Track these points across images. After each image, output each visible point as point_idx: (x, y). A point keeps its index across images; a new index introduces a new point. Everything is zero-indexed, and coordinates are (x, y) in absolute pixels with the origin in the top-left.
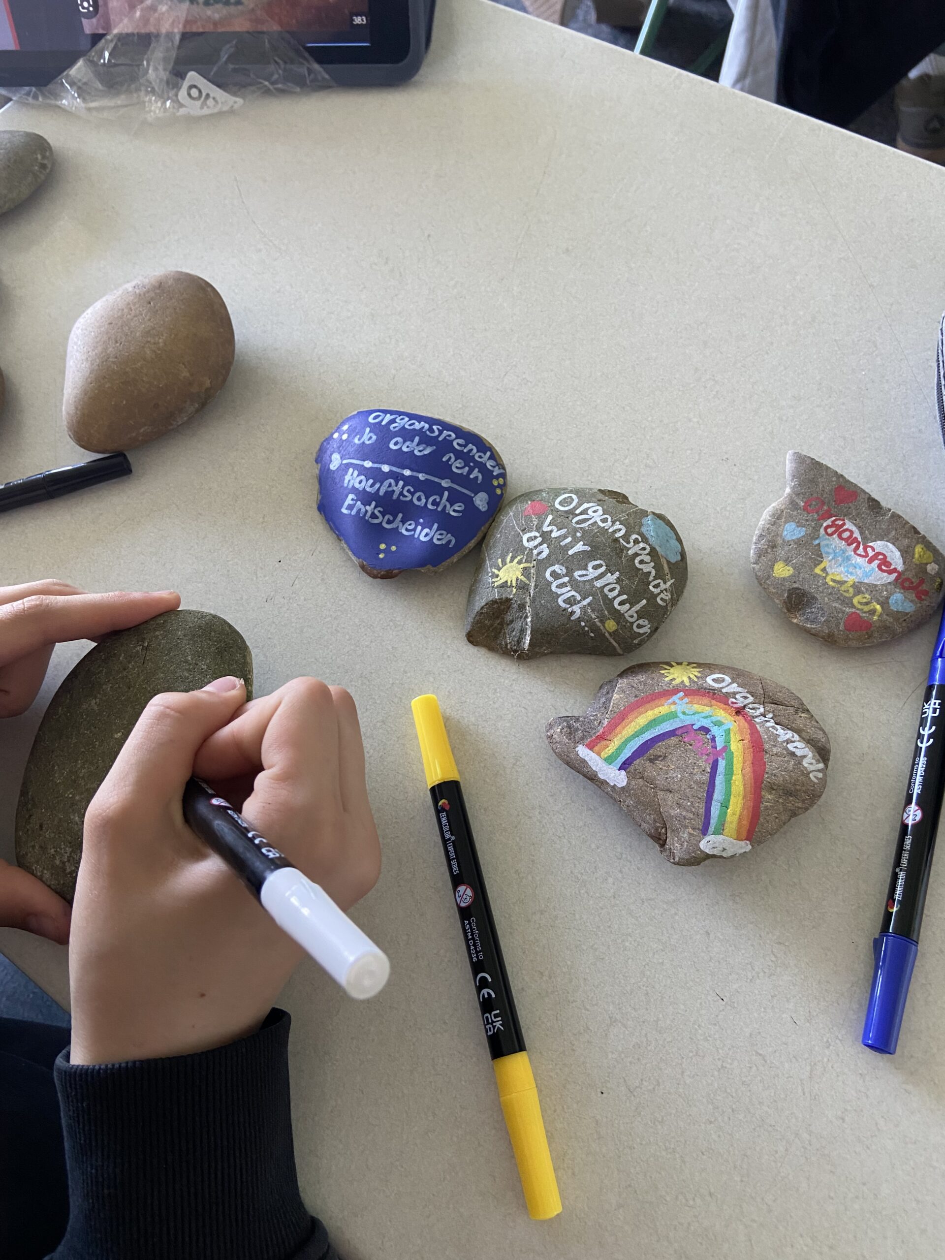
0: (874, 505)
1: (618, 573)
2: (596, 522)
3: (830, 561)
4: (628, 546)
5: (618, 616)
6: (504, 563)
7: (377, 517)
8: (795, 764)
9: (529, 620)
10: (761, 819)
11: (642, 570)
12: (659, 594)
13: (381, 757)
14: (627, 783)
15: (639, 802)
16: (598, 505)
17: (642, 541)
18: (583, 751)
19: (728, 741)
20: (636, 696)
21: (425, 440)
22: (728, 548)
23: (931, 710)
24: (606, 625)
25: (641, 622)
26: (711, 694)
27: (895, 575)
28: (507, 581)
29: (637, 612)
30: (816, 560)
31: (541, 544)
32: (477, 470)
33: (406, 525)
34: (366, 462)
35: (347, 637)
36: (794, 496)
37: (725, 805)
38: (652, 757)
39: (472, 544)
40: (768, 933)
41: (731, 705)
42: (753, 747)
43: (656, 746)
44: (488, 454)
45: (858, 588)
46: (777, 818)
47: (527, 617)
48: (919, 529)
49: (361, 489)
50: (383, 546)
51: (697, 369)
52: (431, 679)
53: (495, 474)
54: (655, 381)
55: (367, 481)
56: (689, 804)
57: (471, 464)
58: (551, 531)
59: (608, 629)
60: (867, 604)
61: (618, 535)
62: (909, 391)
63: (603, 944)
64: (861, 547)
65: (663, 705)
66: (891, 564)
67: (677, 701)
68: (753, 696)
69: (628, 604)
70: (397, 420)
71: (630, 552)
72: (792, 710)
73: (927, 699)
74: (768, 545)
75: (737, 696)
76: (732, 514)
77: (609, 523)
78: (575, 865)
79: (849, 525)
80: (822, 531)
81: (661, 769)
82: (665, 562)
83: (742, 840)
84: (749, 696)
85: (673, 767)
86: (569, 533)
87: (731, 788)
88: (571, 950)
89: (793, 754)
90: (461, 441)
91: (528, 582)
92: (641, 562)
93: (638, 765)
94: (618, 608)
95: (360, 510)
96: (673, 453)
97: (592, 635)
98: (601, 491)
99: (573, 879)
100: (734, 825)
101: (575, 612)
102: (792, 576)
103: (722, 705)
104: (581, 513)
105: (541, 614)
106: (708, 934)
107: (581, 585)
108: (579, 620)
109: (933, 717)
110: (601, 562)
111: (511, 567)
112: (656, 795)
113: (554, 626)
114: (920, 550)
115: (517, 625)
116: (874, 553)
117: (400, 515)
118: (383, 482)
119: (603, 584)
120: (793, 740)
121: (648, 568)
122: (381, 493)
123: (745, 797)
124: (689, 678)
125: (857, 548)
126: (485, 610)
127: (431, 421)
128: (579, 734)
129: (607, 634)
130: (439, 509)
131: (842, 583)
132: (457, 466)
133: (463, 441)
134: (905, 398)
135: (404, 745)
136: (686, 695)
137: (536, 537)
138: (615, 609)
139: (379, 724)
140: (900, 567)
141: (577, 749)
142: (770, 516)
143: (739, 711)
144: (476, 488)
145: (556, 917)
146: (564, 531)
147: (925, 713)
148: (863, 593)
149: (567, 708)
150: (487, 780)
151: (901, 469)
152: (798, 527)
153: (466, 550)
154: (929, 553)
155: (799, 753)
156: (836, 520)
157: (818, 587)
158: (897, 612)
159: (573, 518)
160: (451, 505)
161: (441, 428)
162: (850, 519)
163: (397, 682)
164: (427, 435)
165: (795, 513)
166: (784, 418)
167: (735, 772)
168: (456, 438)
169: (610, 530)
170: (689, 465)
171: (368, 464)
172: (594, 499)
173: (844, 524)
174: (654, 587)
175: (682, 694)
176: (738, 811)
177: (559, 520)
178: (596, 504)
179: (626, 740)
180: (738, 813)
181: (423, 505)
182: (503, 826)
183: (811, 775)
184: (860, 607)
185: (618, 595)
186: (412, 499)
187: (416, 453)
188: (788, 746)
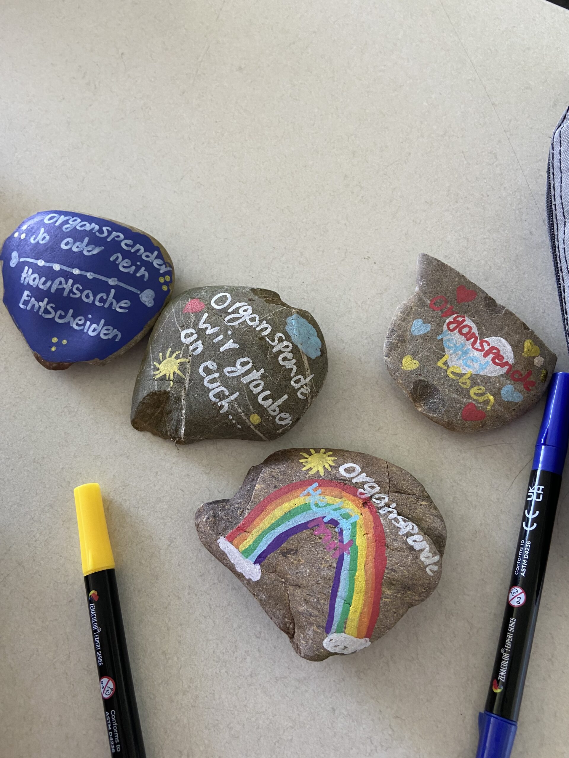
0: (490, 302)
1: (262, 369)
2: (245, 321)
3: (451, 355)
4: (273, 344)
5: (261, 411)
6: (164, 358)
7: (49, 313)
8: (413, 559)
9: (184, 412)
10: (380, 616)
11: (285, 366)
12: (299, 389)
13: (46, 541)
14: (261, 577)
15: (270, 597)
16: (249, 305)
17: (286, 340)
18: (223, 543)
19: (354, 535)
20: (275, 487)
21: (95, 240)
22: (366, 339)
23: (535, 494)
24: (251, 419)
25: (283, 415)
26: (342, 484)
27: (507, 367)
28: (165, 375)
29: (278, 406)
30: (439, 353)
31: (196, 341)
32: (143, 268)
33: (77, 320)
34: (40, 261)
35: (24, 423)
36: (422, 294)
37: (348, 602)
38: (285, 550)
39: (139, 337)
40: (387, 707)
41: (359, 496)
42: (376, 541)
43: (289, 540)
44: (156, 253)
45: (475, 380)
46: (395, 613)
47: (182, 409)
48: (528, 325)
49: (35, 286)
50: (55, 340)
51: (346, 176)
52: (99, 464)
53: (161, 272)
54: (310, 186)
55: (40, 279)
56: (315, 600)
57: (138, 263)
58: (206, 328)
59: (253, 422)
60: (482, 395)
61: (264, 333)
62: (523, 198)
63: (238, 723)
64: (478, 341)
65: (298, 497)
66: (503, 358)
67: (311, 492)
68: (379, 486)
69: (271, 400)
70: (70, 222)
71: (275, 350)
72: (413, 499)
73: (531, 483)
74: (398, 340)
75: (366, 486)
76: (371, 307)
77: (257, 322)
78: (217, 645)
79: (468, 322)
80: (445, 326)
81: (293, 563)
82: (306, 358)
83: (362, 638)
84: (376, 485)
85: (303, 561)
86: (221, 331)
87: (354, 585)
88: (209, 729)
89: (411, 548)
90: (129, 242)
91: (183, 376)
92: (284, 359)
93: (272, 559)
94: (262, 403)
95: (34, 305)
96: (323, 252)
97: (239, 426)
98: (253, 290)
99: (215, 659)
100: (355, 623)
101: (223, 406)
102: (418, 369)
103: (351, 497)
104: (233, 312)
105: (194, 407)
106: (334, 710)
107: (230, 381)
108: (227, 413)
109: (536, 502)
110: (248, 359)
111: (170, 361)
112: (286, 590)
113: (205, 418)
114: (529, 344)
115: (175, 415)
116: (489, 347)
117: (71, 311)
118: (54, 280)
119: (249, 381)
120: (412, 532)
121: (290, 365)
122: (53, 290)
123: (366, 593)
124: (324, 467)
125: (475, 342)
126: (146, 401)
127: (102, 222)
128: (222, 525)
129: (252, 427)
130: (106, 306)
131: (461, 375)
132: (124, 265)
133: (131, 241)
134: (519, 204)
135: (68, 528)
136: (320, 486)
137: (192, 334)
138: (259, 403)
139: (47, 508)
140: (511, 361)
141: (218, 541)
142: (401, 313)
143: (366, 503)
144: (142, 285)
145: (197, 697)
146: (217, 329)
147: (530, 497)
148: (479, 385)
149: (220, 489)
150: (143, 561)
151: (514, 268)
152: (424, 323)
153: (132, 343)
154: (536, 347)
155: (417, 547)
156: (457, 317)
157: (440, 379)
158: (508, 402)
159: (225, 317)
160: (118, 303)
161: (110, 229)
162: (469, 316)
163: (67, 466)
164: (96, 236)
165: (422, 310)
166: (418, 221)
167: (358, 567)
168: (125, 239)
169: (258, 329)
170: (336, 263)
171: (41, 263)
172: (245, 299)
173: (464, 321)
174: (295, 382)
175: (316, 484)
176: (360, 607)
177: (214, 318)
178: (246, 304)
179: (263, 532)
180: (359, 611)
181: (91, 302)
182: (155, 607)
183: (427, 570)
184: (475, 397)
185: (262, 391)
186: (81, 296)
187: (86, 253)
188: (408, 540)
